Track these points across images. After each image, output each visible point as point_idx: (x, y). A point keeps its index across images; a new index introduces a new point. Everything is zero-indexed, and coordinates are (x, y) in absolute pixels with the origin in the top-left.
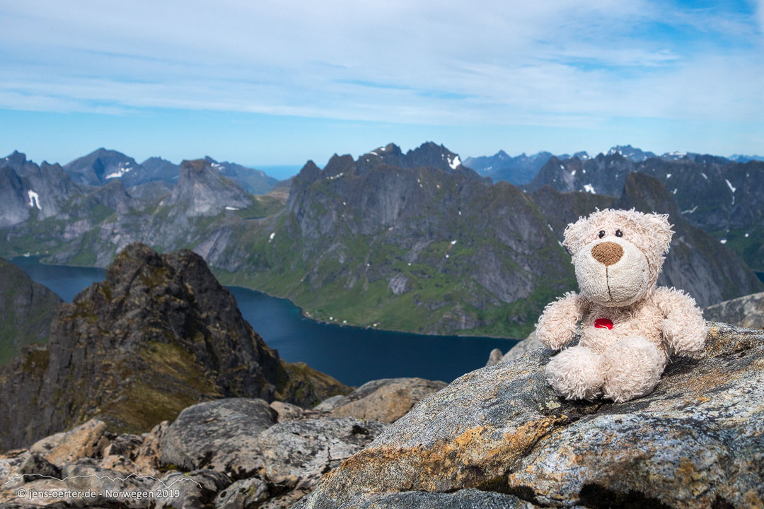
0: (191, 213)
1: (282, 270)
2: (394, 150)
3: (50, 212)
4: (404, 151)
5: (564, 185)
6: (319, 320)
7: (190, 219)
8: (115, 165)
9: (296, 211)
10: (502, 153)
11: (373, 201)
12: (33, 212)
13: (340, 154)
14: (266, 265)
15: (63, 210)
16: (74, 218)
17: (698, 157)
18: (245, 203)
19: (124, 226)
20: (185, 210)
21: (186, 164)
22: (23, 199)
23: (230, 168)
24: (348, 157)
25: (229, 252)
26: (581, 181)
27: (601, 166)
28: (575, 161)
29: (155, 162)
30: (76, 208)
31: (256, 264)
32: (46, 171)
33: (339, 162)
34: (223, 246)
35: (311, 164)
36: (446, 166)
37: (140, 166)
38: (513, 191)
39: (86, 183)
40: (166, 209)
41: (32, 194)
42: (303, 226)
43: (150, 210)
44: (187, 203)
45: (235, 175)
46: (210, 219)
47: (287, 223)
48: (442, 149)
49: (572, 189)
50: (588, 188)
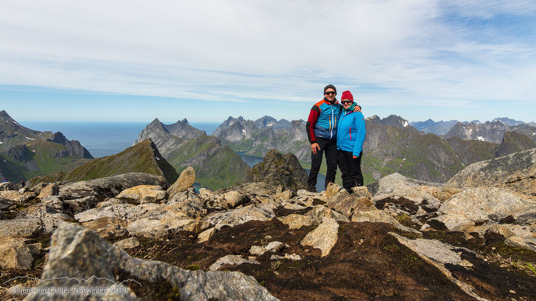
0: (294, 140)
2: (377, 118)
3: (249, 137)
4: (381, 119)
5: (466, 136)
7: (294, 142)
8: (270, 122)
10: (430, 120)
12: (244, 136)
15: (253, 137)
16: (256, 139)
19: (271, 143)
20: (292, 139)
21: (293, 122)
22: (241, 131)
26: (475, 134)
27: (488, 127)
28: (472, 125)
29: (283, 121)
30: (257, 136)
32: (248, 123)
34: (305, 153)
36: (401, 125)
37: (278, 122)
39: (260, 127)
40: (286, 138)
41: (244, 131)
43: (280, 138)
44: (292, 136)
46: (301, 142)
48: (400, 118)
49: (469, 138)
50: (480, 138)
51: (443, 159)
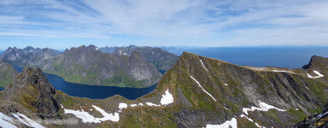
0: (44, 59)
1: (61, 71)
2: (84, 46)
3: (20, 58)
4: (86, 47)
5: (120, 53)
6: (68, 81)
7: (44, 60)
8: (31, 49)
9: (64, 59)
10: (107, 47)
11: (79, 57)
12: (17, 57)
13: (73, 47)
14: (58, 70)
15: (22, 58)
17: (146, 47)
18: (54, 57)
19: (32, 61)
20: (43, 58)
22: (15, 55)
23: (52, 50)
24: (74, 48)
25: (51, 67)
26: (123, 52)
27: (127, 49)
28: (122, 48)
29: (38, 49)
30: (24, 57)
31: (56, 69)
32: (19, 50)
33: (73, 49)
35: (67, 49)
36: (95, 50)
37: (35, 49)
38: (108, 55)
39: (26, 52)
40: (39, 58)
41: (17, 54)
42: (65, 62)
43: (36, 58)
44: (43, 57)
45: (52, 51)
46: (47, 60)
47: (62, 61)
48: (94, 46)
49: (121, 54)
50: (124, 54)
51: (111, 64)
